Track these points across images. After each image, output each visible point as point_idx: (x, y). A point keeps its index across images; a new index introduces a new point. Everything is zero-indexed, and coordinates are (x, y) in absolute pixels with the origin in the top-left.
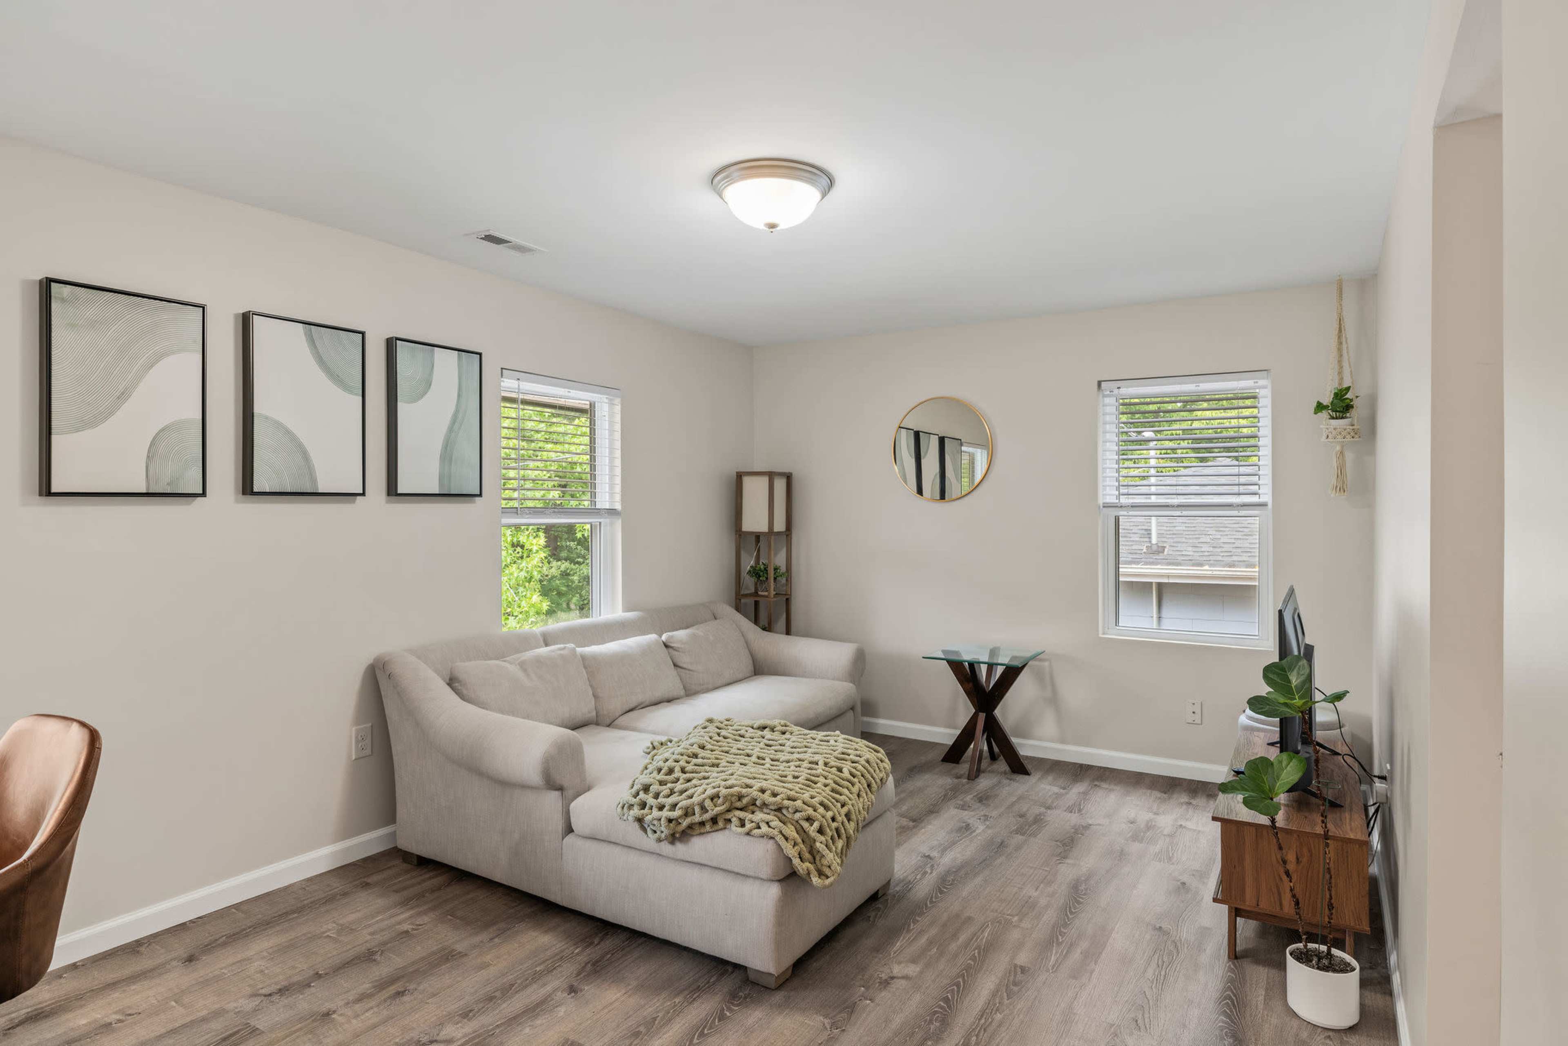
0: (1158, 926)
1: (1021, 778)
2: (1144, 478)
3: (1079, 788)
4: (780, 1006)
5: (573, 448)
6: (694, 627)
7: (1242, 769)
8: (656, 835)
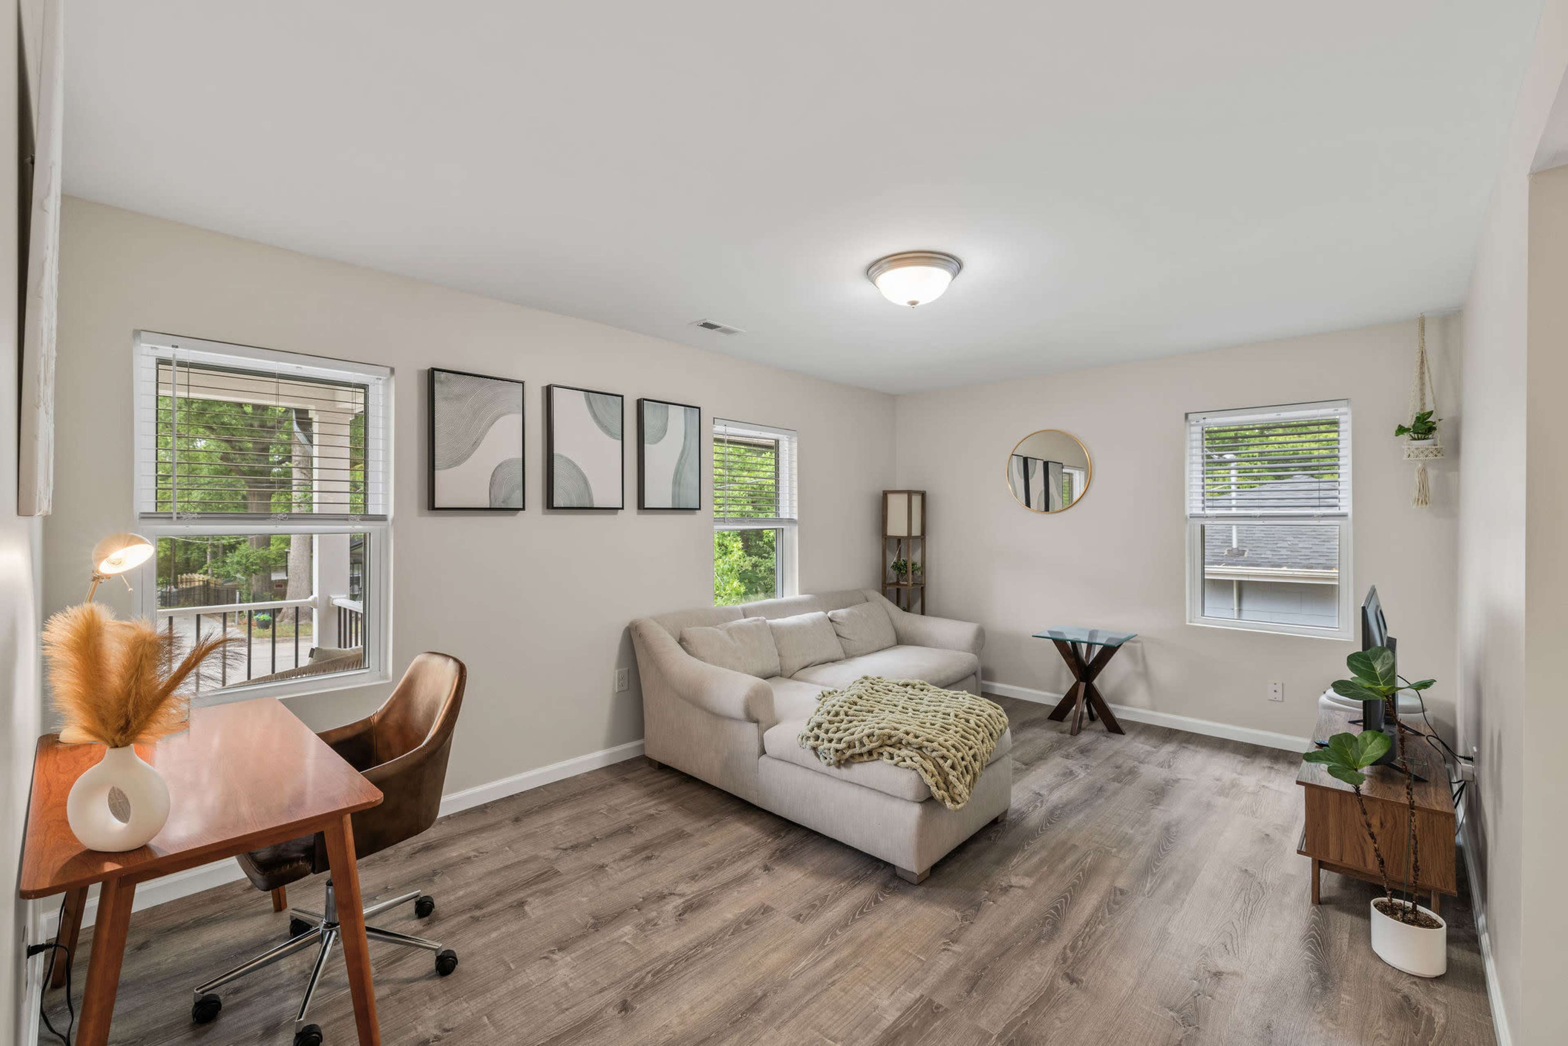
0: (1244, 868)
1: (1117, 736)
2: (1223, 493)
3: (1168, 749)
4: (921, 898)
5: (761, 475)
6: (854, 607)
7: (1327, 742)
8: (826, 761)
